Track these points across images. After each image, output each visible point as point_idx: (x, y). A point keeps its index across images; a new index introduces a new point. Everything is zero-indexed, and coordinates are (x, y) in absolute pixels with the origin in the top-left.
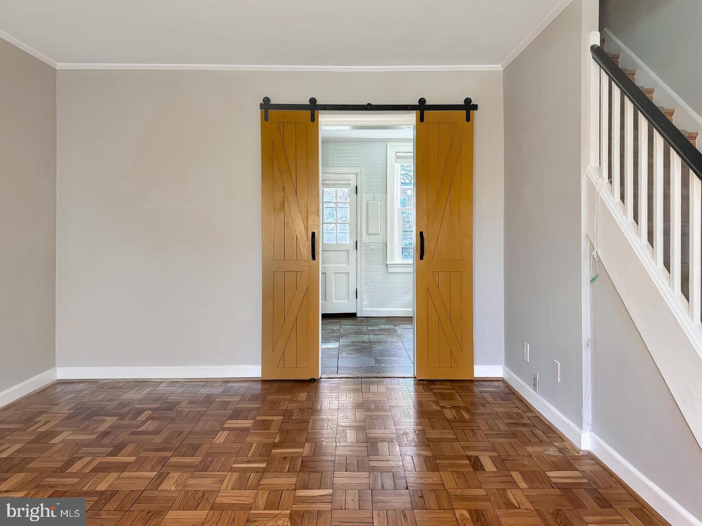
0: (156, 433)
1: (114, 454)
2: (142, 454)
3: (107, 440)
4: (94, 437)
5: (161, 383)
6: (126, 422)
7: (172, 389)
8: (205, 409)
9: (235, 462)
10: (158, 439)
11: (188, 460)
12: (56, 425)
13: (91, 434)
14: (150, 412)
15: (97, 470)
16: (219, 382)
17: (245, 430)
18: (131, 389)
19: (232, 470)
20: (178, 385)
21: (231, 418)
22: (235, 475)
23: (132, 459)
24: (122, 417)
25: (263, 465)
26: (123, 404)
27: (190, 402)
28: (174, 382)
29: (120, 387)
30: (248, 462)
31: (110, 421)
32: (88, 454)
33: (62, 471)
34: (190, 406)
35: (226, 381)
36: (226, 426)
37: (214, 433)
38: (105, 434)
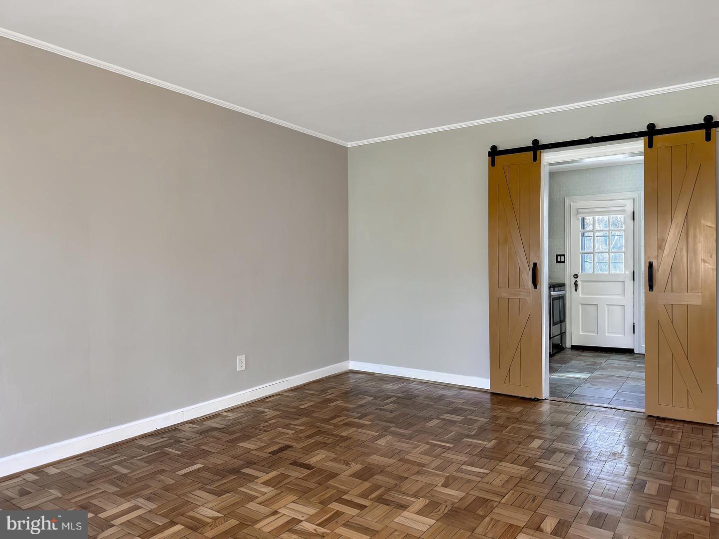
0: (391, 411)
1: (360, 418)
2: (377, 422)
3: (360, 410)
4: (354, 406)
5: (414, 381)
6: (377, 402)
7: (420, 387)
8: (433, 404)
9: (433, 440)
10: (391, 415)
11: (402, 431)
12: (337, 396)
13: (354, 405)
14: (395, 399)
15: (346, 424)
16: (456, 388)
17: (453, 422)
18: (391, 382)
19: (427, 443)
20: (425, 385)
21: (448, 412)
22: (427, 446)
23: (368, 423)
24: (376, 398)
25: (451, 445)
26: (382, 391)
27: (426, 397)
28: (423, 383)
29: (386, 380)
30: (441, 441)
31: (368, 399)
32: (346, 415)
33: (327, 421)
34: (424, 399)
35: (462, 388)
36: (441, 417)
37: (430, 419)
38: (362, 406)
